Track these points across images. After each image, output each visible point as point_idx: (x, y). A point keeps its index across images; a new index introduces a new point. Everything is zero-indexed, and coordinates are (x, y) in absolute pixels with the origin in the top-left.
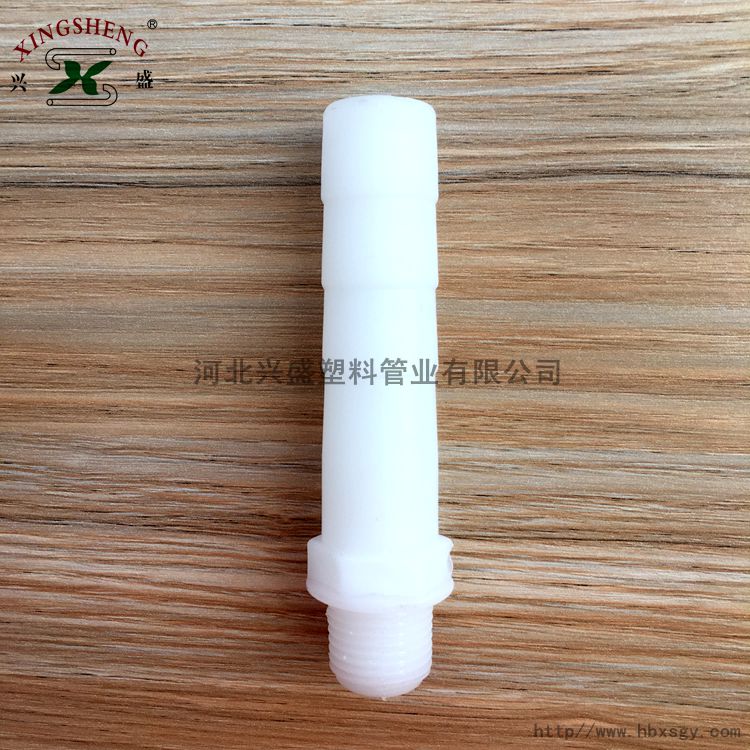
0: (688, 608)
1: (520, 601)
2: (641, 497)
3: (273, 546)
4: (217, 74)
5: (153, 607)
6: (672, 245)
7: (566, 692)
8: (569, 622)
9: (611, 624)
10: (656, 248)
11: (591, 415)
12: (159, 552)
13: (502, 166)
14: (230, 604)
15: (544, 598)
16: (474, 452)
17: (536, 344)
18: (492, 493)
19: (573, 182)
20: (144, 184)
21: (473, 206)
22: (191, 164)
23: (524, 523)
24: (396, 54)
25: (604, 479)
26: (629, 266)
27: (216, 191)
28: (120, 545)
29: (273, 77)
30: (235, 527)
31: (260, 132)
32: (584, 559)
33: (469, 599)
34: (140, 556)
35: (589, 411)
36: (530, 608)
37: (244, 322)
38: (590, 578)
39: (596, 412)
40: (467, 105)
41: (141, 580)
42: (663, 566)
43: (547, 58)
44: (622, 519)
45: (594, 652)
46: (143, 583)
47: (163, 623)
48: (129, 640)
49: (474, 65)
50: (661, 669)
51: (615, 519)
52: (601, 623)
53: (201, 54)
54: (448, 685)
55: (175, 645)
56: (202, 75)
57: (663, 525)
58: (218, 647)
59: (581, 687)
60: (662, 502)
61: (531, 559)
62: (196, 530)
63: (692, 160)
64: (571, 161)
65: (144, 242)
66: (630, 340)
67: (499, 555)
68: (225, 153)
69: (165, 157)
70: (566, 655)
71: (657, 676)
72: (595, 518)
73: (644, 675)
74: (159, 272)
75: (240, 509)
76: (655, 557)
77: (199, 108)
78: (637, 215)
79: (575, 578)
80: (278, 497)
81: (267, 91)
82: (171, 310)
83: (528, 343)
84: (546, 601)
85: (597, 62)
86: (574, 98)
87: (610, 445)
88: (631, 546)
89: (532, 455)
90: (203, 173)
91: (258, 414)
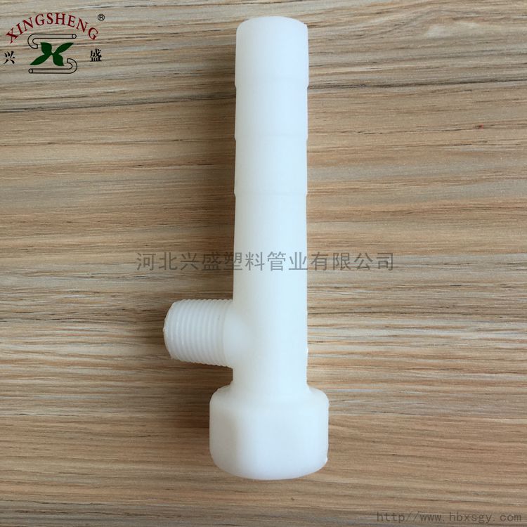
0: (383, 353)
2: (351, 285)
3: (132, 328)
5: (61, 370)
6: (360, 130)
10: (351, 132)
11: (319, 237)
12: (62, 336)
14: (108, 366)
20: (41, 108)
22: (68, 95)
24: (187, 21)
25: (329, 276)
26: (335, 144)
27: (85, 110)
28: (39, 332)
29: (114, 39)
30: (108, 317)
31: (109, 72)
32: (320, 326)
34: (51, 339)
37: (106, 190)
38: (325, 337)
39: (322, 235)
41: (53, 354)
42: (367, 327)
44: (341, 300)
46: (54, 355)
47: (68, 380)
48: (48, 392)
50: (370, 391)
51: (337, 300)
52: (333, 364)
55: (76, 393)
57: (366, 302)
58: (102, 393)
60: (365, 288)
62: (85, 321)
63: (369, 76)
65: (44, 144)
66: (339, 189)
68: (88, 87)
69: (52, 92)
71: (368, 396)
72: (325, 300)
73: (361, 395)
74: (52, 162)
75: (110, 306)
76: (362, 322)
78: (338, 113)
79: (315, 338)
80: (134, 297)
81: (111, 47)
82: (61, 185)
88: (347, 316)
90: (76, 100)
91: (118, 247)
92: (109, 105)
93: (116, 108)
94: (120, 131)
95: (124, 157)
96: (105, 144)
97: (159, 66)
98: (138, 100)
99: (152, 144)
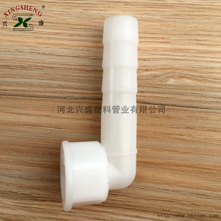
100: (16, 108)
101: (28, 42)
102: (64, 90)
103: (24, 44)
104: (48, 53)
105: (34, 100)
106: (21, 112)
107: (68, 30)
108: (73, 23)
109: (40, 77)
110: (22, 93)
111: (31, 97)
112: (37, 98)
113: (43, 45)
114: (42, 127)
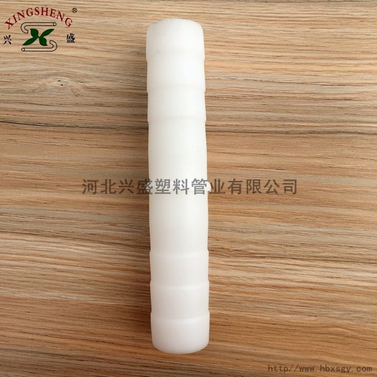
1: (315, 283)
2: (360, 246)
3: (226, 260)
4: (217, 95)
6: (372, 158)
7: (331, 317)
8: (333, 291)
9: (348, 292)
10: (366, 159)
13: (314, 129)
15: (324, 282)
16: (301, 228)
17: (324, 190)
18: (306, 243)
19: (338, 135)
21: (303, 142)
23: (317, 255)
24: (279, 91)
25: (347, 239)
26: (357, 165)
27: (214, 133)
29: (236, 96)
31: (230, 114)
33: (297, 282)
35: (342, 215)
36: (319, 286)
38: (341, 275)
40: (302, 108)
42: (367, 271)
43: (330, 94)
44: (353, 254)
45: (342, 303)
49: (305, 96)
50: (366, 310)
51: (350, 254)
52: (345, 292)
53: (212, 88)
54: (288, 314)
56: (212, 95)
57: (367, 257)
59: (337, 316)
60: (368, 248)
61: (319, 268)
64: (338, 128)
66: (357, 190)
67: (308, 266)
68: (218, 121)
70: (331, 304)
71: (364, 312)
72: (343, 253)
73: (360, 312)
75: (214, 246)
76: (365, 268)
77: (210, 105)
78: (360, 148)
79: (335, 275)
83: (321, 190)
84: (325, 283)
85: (348, 96)
86: (339, 108)
87: (349, 227)
88: (356, 264)
89: (321, 230)
91: (223, 212)
92: (228, 132)
93: (232, 134)
94: (233, 147)
95: (233, 162)
96: (223, 153)
97: (260, 113)
98: (245, 130)
99: (249, 156)
100: (227, 146)
101: (242, 68)
102: (286, 123)
103: (237, 70)
104: (267, 80)
105: (250, 136)
106: (234, 151)
107: (292, 52)
108: (297, 44)
109: (257, 109)
110: (235, 129)
111: (245, 132)
112: (253, 134)
113: (261, 71)
114: (260, 168)
